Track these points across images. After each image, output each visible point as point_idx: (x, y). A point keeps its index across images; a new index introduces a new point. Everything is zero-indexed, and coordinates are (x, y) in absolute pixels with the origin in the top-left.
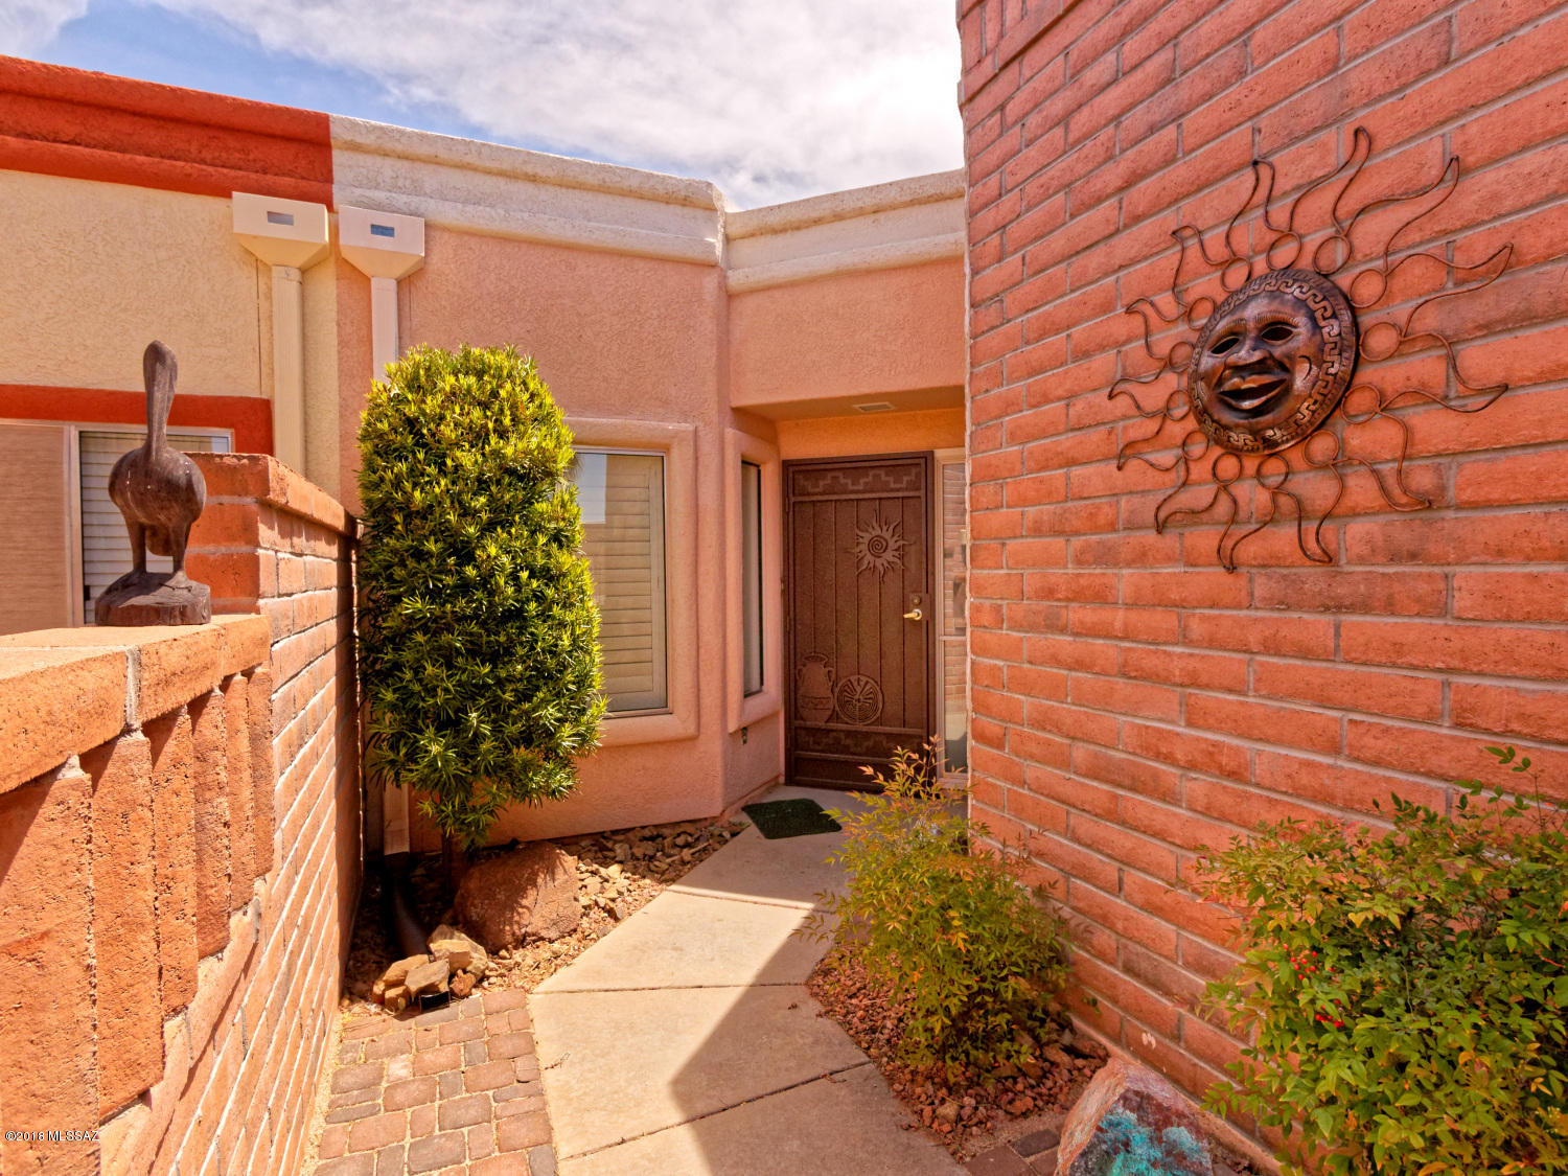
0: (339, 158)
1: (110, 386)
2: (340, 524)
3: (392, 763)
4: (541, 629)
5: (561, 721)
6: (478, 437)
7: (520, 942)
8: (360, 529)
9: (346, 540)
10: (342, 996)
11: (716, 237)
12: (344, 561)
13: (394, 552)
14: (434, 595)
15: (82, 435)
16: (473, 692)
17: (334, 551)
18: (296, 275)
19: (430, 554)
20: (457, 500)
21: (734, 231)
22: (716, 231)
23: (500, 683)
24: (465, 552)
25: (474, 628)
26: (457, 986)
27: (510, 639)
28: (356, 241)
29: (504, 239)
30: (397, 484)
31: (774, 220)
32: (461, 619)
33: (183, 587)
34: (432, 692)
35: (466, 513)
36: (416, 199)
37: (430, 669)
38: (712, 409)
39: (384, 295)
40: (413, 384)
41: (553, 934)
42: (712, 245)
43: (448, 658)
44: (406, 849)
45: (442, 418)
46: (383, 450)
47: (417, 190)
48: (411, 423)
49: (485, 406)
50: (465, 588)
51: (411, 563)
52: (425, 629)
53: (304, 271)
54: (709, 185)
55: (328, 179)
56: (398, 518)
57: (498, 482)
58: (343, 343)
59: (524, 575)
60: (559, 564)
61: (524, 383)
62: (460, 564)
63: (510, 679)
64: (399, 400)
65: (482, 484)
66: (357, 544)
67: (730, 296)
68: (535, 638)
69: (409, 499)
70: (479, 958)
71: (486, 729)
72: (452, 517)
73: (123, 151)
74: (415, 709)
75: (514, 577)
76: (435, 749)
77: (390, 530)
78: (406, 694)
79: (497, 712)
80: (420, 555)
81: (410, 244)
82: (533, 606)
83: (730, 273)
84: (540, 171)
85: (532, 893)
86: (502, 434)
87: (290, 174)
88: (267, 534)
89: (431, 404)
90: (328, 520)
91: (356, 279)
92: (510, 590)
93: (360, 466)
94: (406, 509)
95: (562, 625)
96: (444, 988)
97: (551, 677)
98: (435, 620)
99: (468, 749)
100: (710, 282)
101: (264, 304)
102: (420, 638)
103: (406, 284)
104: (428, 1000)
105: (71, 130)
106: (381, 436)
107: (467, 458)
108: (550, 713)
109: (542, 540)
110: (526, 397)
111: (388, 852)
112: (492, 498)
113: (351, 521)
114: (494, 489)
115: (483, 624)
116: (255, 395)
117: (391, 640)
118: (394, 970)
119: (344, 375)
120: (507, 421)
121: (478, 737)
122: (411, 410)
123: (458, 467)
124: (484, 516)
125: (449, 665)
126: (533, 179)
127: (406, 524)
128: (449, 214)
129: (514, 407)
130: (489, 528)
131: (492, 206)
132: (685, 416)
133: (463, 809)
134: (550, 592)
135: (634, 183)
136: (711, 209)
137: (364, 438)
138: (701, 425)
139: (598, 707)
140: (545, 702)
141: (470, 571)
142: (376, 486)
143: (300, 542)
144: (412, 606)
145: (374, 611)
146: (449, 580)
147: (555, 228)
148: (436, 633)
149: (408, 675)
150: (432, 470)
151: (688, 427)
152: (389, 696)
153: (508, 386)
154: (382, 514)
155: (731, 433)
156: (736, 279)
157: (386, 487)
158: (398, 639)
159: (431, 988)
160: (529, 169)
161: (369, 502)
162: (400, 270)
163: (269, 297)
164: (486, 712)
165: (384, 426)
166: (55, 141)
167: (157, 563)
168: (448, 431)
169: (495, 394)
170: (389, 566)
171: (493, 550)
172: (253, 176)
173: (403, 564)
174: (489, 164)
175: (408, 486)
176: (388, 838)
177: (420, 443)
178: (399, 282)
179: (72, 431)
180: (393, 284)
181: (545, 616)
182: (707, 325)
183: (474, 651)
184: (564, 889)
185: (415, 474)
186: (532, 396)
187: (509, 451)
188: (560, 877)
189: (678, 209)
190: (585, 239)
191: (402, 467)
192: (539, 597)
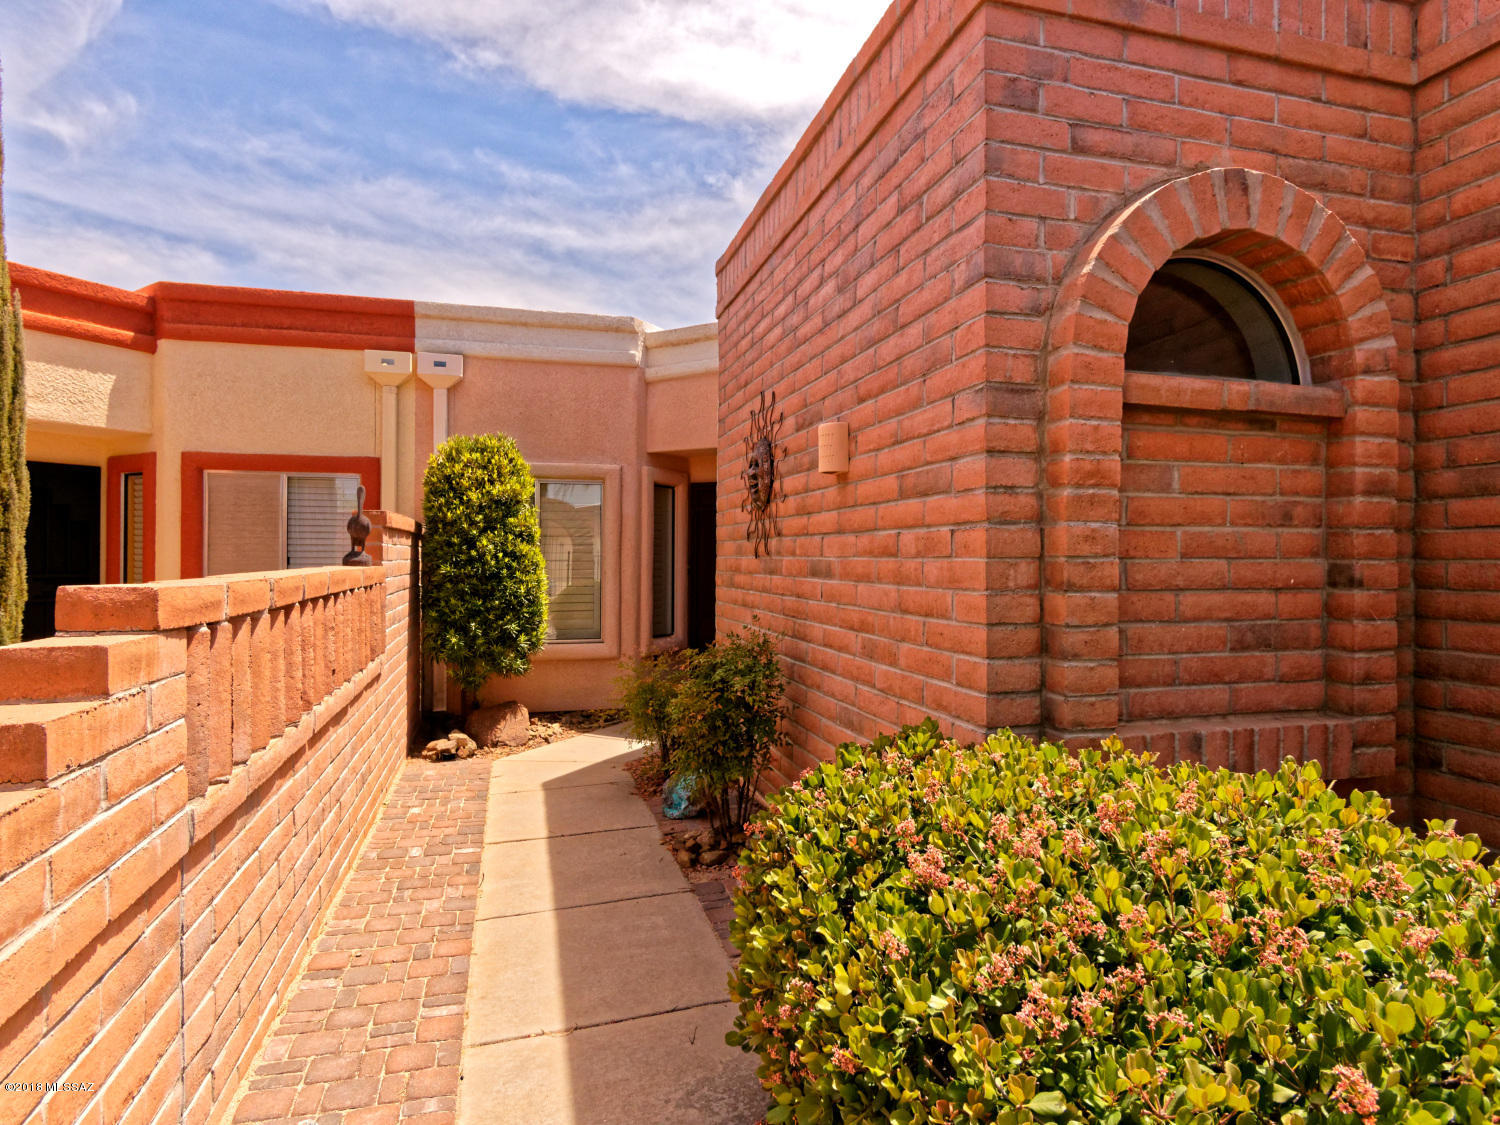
0: (418, 323)
1: (302, 453)
2: (412, 529)
3: (434, 649)
4: (509, 583)
5: (520, 632)
6: (480, 484)
7: (495, 745)
8: (424, 530)
9: (416, 536)
10: (408, 755)
11: (637, 350)
12: (414, 547)
13: (438, 543)
14: (456, 565)
15: (289, 479)
16: (473, 614)
17: (409, 542)
18: (394, 390)
19: (454, 544)
20: (468, 517)
21: (651, 343)
22: (637, 345)
23: (488, 610)
24: (471, 543)
25: (475, 581)
26: (460, 753)
27: (493, 587)
28: (426, 370)
29: (507, 361)
30: (440, 509)
31: (673, 338)
32: (469, 576)
33: (365, 556)
34: (454, 612)
35: (473, 523)
36: (458, 342)
37: (453, 601)
38: (633, 456)
39: (440, 399)
40: (450, 458)
41: (513, 744)
42: (633, 356)
43: (461, 596)
44: (445, 709)
45: (463, 475)
46: (434, 492)
47: (460, 338)
48: (448, 479)
49: (485, 468)
50: (471, 561)
51: (445, 548)
52: (451, 581)
53: (398, 387)
54: (632, 319)
55: (413, 335)
56: (440, 526)
57: (490, 507)
58: (418, 425)
59: (501, 555)
60: (521, 551)
61: (506, 454)
62: (469, 549)
63: (493, 608)
64: (443, 465)
65: (481, 509)
66: (422, 538)
67: (647, 385)
68: (506, 588)
69: (445, 515)
70: (472, 745)
71: (479, 632)
72: (465, 526)
73: (312, 330)
74: (445, 621)
75: (495, 556)
76: (454, 640)
77: (436, 531)
78: (442, 614)
79: (486, 625)
80: (450, 544)
81: (455, 369)
82: (505, 571)
83: (647, 370)
84: (529, 321)
85: (503, 723)
86: (492, 482)
87: (392, 335)
88: (385, 538)
89: (458, 468)
90: (407, 528)
91: (425, 389)
92: (493, 563)
93: (423, 497)
94: (444, 520)
95: (522, 582)
96: (453, 751)
97: (514, 609)
98: (456, 577)
99: (470, 641)
100: (633, 379)
101: (378, 406)
102: (449, 585)
103: (453, 390)
104: (446, 756)
105: (287, 322)
106: (433, 484)
107: (474, 496)
108: (513, 627)
109: (511, 537)
110: (506, 462)
111: (435, 710)
112: (485, 517)
113: (418, 526)
114: (487, 511)
115: (479, 580)
116: (372, 455)
117: (436, 587)
118: (431, 745)
119: (419, 442)
120: (495, 476)
121: (476, 637)
122: (448, 471)
123: (469, 500)
124: (481, 525)
125: (462, 599)
126: (525, 325)
127: (444, 528)
128: (476, 348)
129: (499, 468)
130: (483, 531)
131: (501, 342)
132: (614, 460)
133: (468, 675)
134: (514, 564)
135: (585, 322)
136: (634, 333)
137: (426, 483)
138: (625, 465)
139: (545, 629)
140: (510, 622)
141: (474, 553)
142: (430, 509)
143: (395, 539)
144: (445, 569)
145: (429, 572)
146: (463, 557)
147: (537, 352)
148: (457, 583)
149: (443, 604)
150: (457, 502)
151: (616, 467)
152: (434, 614)
153: (496, 457)
154: (433, 522)
155: (645, 469)
156: (651, 374)
157: (435, 510)
158: (439, 587)
159: (448, 750)
160: (523, 320)
161: (428, 517)
162: (449, 384)
163: (381, 404)
164: (480, 624)
165: (434, 479)
166: (281, 328)
167: (356, 548)
168: (465, 483)
169: (489, 462)
170: (436, 549)
171: (485, 542)
172: (375, 337)
173: (442, 549)
174: (500, 319)
175: (445, 509)
176: (435, 703)
177: (452, 488)
178: (449, 390)
179: (284, 477)
180: (445, 391)
181: (511, 576)
182: (630, 403)
183: (475, 593)
184: (521, 724)
185: (448, 504)
186: (511, 461)
187: (495, 492)
188: (519, 717)
189: (614, 334)
190: (555, 357)
191: (442, 500)
192: (509, 567)
